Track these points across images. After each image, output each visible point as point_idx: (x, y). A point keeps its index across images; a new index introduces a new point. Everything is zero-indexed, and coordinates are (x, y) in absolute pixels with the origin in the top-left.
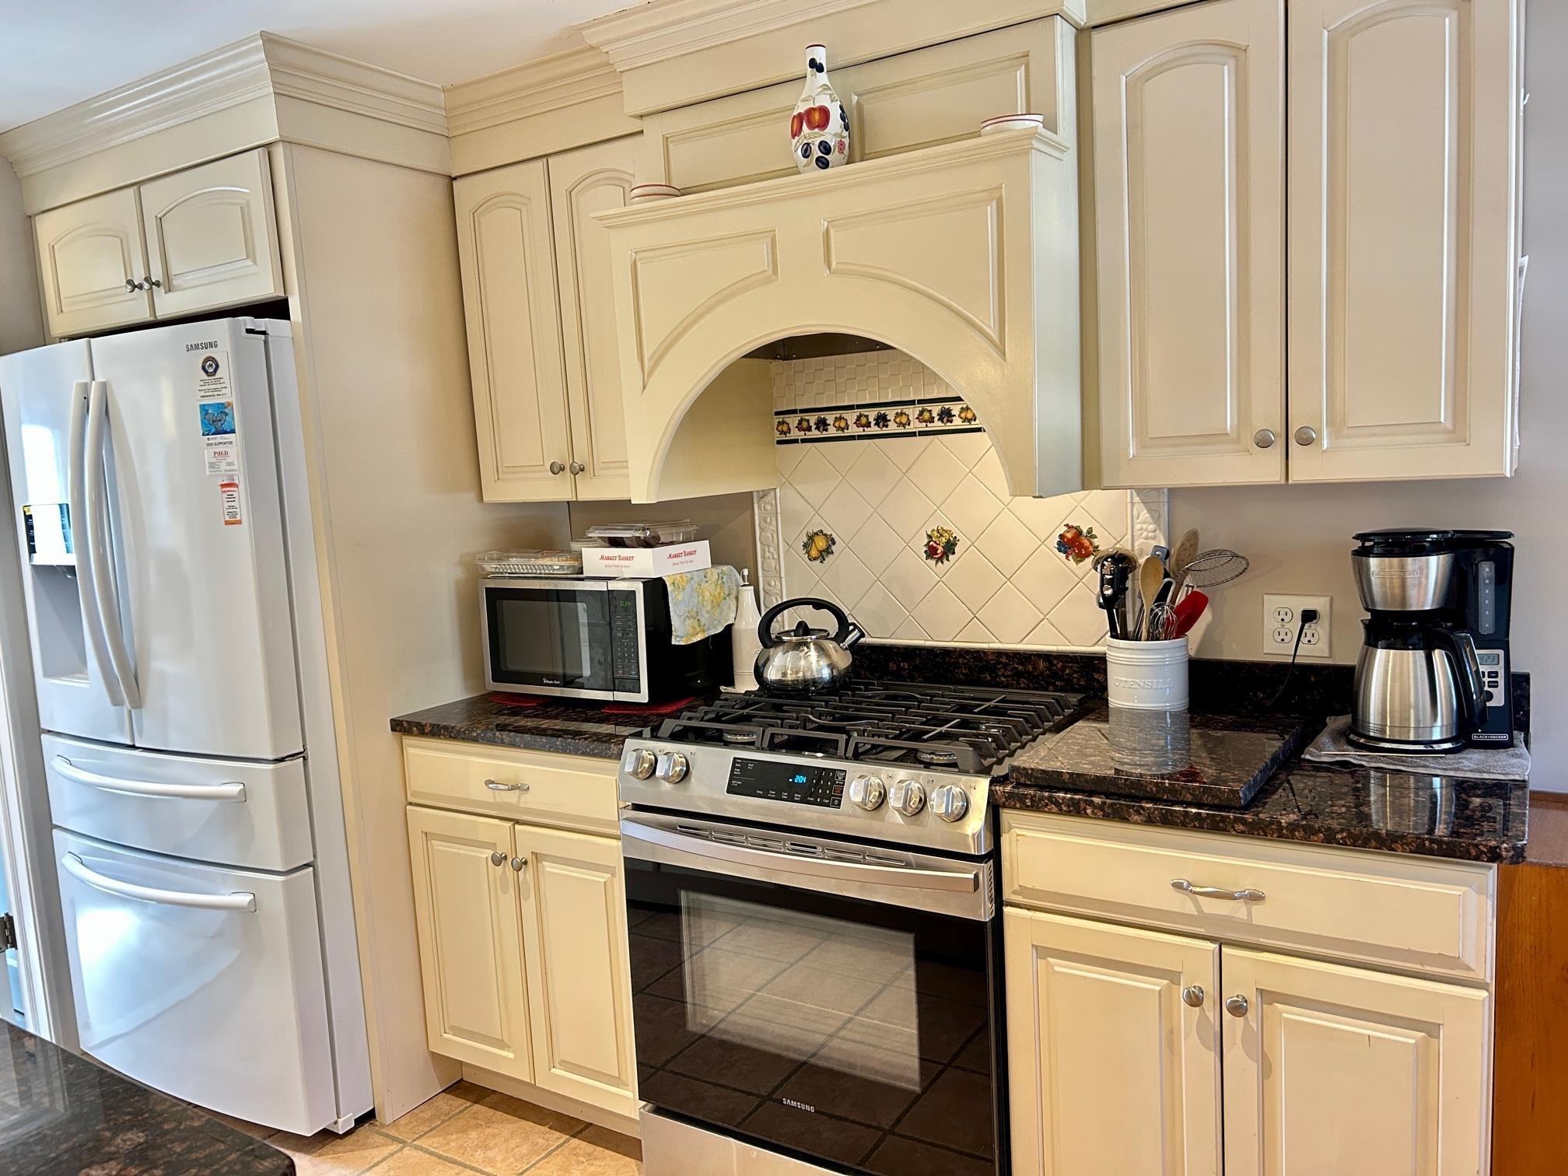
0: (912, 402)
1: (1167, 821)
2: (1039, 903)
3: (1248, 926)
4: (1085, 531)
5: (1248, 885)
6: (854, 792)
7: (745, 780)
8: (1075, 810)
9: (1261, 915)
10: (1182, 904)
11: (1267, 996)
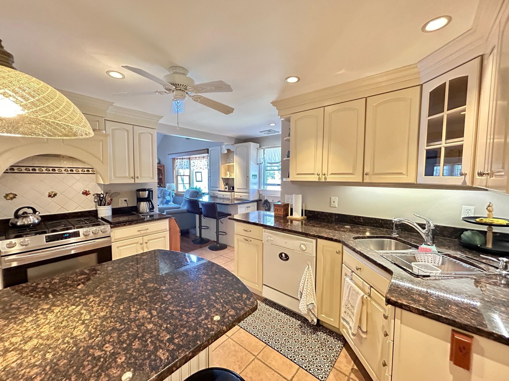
0: (44, 167)
1: (137, 223)
2: (117, 241)
3: (147, 233)
4: (88, 191)
5: (146, 228)
6: (81, 234)
7: (49, 239)
8: (125, 225)
9: (148, 231)
10: (139, 233)
11: (148, 240)
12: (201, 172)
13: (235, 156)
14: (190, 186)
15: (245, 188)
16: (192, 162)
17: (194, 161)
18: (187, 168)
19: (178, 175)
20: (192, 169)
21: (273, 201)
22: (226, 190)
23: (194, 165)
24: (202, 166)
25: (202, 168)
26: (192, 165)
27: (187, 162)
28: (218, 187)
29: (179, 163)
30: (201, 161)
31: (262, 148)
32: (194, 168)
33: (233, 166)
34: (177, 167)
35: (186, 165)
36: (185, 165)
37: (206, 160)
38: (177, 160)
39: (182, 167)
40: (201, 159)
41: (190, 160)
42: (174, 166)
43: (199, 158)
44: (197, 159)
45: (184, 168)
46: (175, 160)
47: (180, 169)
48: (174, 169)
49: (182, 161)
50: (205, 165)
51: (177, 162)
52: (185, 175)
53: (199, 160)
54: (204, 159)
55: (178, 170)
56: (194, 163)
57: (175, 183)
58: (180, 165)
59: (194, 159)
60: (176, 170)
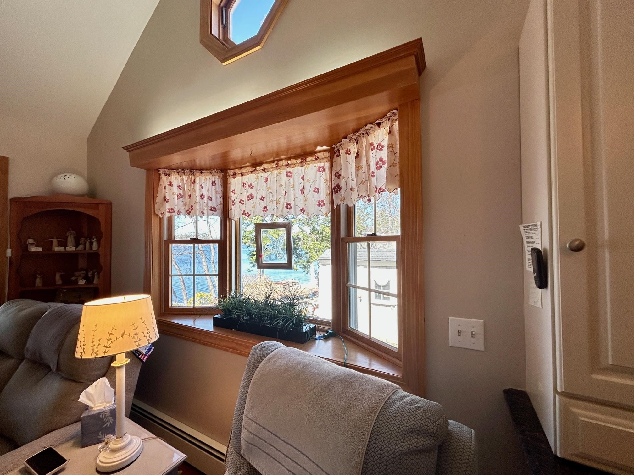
16: (235, 184)
17: (250, 178)
18: (213, 209)
19: (171, 240)
20: (235, 212)
23: (250, 197)
26: (235, 198)
27: (214, 184)
29: (175, 189)
30: (289, 175)
32: (248, 206)
34: (167, 206)
35: (210, 199)
36: (202, 197)
37: (320, 167)
38: (169, 175)
39: (192, 206)
40: (290, 164)
41: (229, 175)
42: (155, 203)
43: (274, 162)
44: (266, 168)
45: (198, 213)
46: (160, 175)
47: (179, 213)
48: (154, 213)
49: (192, 180)
50: (317, 190)
51: (166, 184)
52: (200, 238)
53: (280, 173)
54: (308, 164)
55: (170, 220)
56: (251, 188)
57: (158, 274)
58: (182, 197)
59: (246, 169)
60: (163, 218)
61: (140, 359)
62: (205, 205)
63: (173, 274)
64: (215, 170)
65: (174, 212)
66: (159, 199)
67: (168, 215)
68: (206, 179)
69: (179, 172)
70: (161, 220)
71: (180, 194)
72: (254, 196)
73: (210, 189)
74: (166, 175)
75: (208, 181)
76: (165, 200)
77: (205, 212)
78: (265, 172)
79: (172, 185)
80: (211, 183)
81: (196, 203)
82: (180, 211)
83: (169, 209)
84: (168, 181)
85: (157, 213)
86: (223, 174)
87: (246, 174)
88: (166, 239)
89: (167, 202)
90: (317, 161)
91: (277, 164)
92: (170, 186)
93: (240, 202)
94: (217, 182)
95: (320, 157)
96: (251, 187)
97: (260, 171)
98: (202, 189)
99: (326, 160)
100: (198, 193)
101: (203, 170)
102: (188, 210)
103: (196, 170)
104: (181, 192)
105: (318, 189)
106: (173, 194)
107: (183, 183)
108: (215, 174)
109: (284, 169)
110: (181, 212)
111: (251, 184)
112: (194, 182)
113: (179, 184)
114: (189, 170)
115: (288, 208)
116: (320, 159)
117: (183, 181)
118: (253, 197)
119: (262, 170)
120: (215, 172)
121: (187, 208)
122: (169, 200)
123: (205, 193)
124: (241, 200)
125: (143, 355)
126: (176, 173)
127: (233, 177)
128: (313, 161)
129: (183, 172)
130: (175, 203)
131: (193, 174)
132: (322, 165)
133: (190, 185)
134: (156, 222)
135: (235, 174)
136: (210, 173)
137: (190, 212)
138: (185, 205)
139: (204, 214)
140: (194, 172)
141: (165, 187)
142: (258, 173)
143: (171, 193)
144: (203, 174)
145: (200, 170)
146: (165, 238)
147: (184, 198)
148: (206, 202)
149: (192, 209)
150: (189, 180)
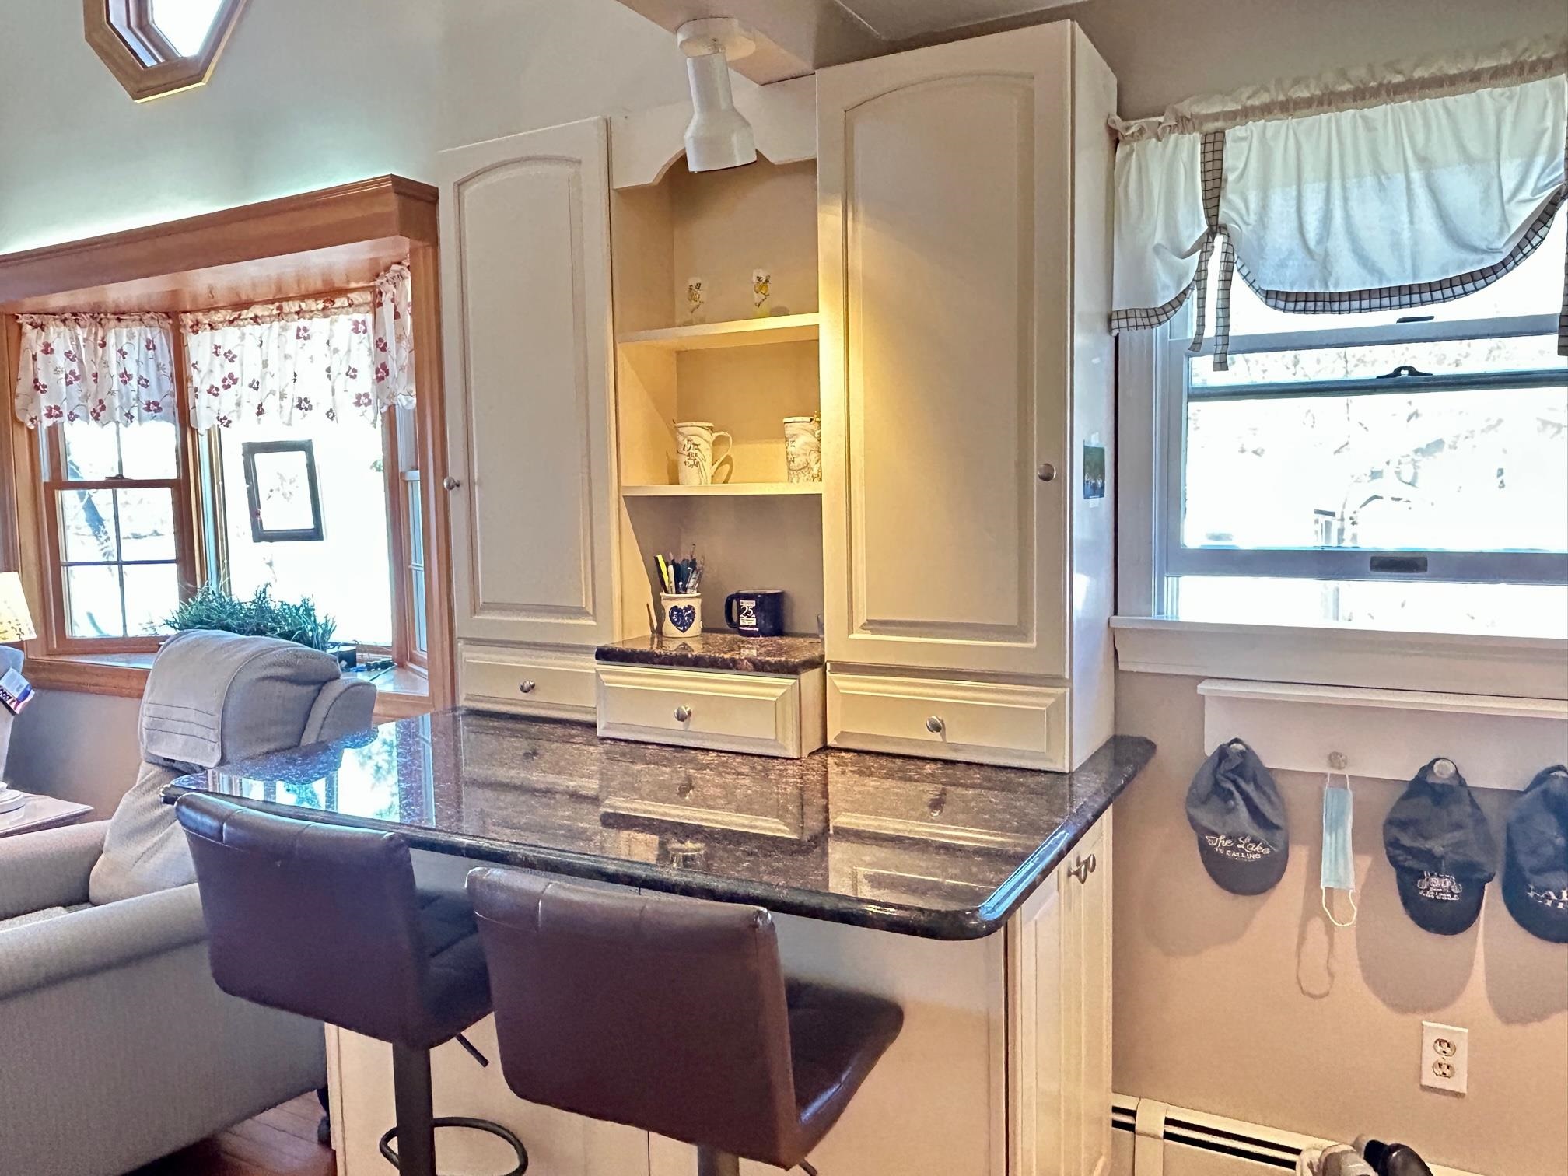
12: (306, 447)
13: (829, 220)
14: (188, 592)
15: (1008, 616)
16: (199, 346)
17: (228, 337)
18: (153, 407)
19: (59, 482)
20: (204, 417)
21: (1334, 759)
22: (676, 638)
23: (230, 381)
24: (314, 387)
25: (321, 401)
26: (199, 380)
27: (150, 345)
28: (580, 612)
29: (59, 359)
30: (302, 335)
31: (1184, 123)
32: (225, 404)
33: (806, 347)
34: (45, 402)
35: (144, 383)
36: (125, 377)
37: (356, 323)
38: (42, 327)
39: (101, 402)
40: (305, 312)
41: (185, 326)
42: (14, 395)
43: (273, 303)
44: (260, 314)
45: (117, 415)
46: (20, 326)
47: (72, 417)
48: (14, 418)
49: (99, 338)
50: (352, 373)
51: (38, 349)
52: (128, 474)
53: (284, 329)
54: (335, 314)
55: (54, 433)
56: (231, 361)
57: (34, 561)
58: (77, 379)
59: (219, 315)
60: (36, 429)
61: (9, 708)
62: (135, 397)
63: (70, 560)
64: (152, 314)
65: (60, 415)
66: (24, 386)
67: (47, 423)
68: (131, 336)
69: (66, 319)
70: (32, 435)
71: (72, 373)
72: (237, 379)
73: (142, 359)
74: (35, 326)
75: (136, 338)
76: (37, 388)
77: (134, 412)
78: (258, 324)
79: (52, 350)
80: (144, 343)
81: (111, 392)
82: (75, 412)
83: (50, 409)
84: (41, 342)
85: (20, 418)
86: (171, 321)
87: (221, 325)
88: (47, 480)
89: (42, 392)
90: (350, 310)
91: (280, 308)
92: (47, 353)
93: (209, 392)
94: (157, 342)
95: (356, 302)
96: (231, 357)
97: (246, 322)
98: (124, 358)
99: (367, 308)
100: (115, 370)
101: (124, 313)
102: (94, 411)
103: (106, 314)
104: (74, 366)
105: (355, 371)
106: (57, 371)
107: (78, 345)
108: (152, 323)
109: (293, 320)
110: (77, 416)
111: (230, 352)
112: (103, 345)
113: (67, 347)
114: (88, 316)
115: (301, 409)
116: (357, 306)
117: (77, 339)
118: (235, 382)
119: (251, 319)
120: (152, 318)
121: (91, 405)
122: (46, 387)
123: (132, 369)
124: (212, 387)
125: (13, 701)
126: (58, 322)
127: (193, 332)
128: (343, 307)
129: (75, 320)
130: (59, 392)
131: (100, 323)
132: (359, 317)
133: (95, 352)
134: (21, 440)
135: (197, 323)
136: (141, 320)
137: (98, 415)
138: (86, 397)
139: (132, 417)
140: (101, 319)
141: (34, 357)
142: (244, 326)
143: (52, 370)
144: (123, 323)
145: (114, 314)
146: (45, 477)
147: (82, 382)
148: (136, 389)
149: (103, 408)
150: (92, 338)
